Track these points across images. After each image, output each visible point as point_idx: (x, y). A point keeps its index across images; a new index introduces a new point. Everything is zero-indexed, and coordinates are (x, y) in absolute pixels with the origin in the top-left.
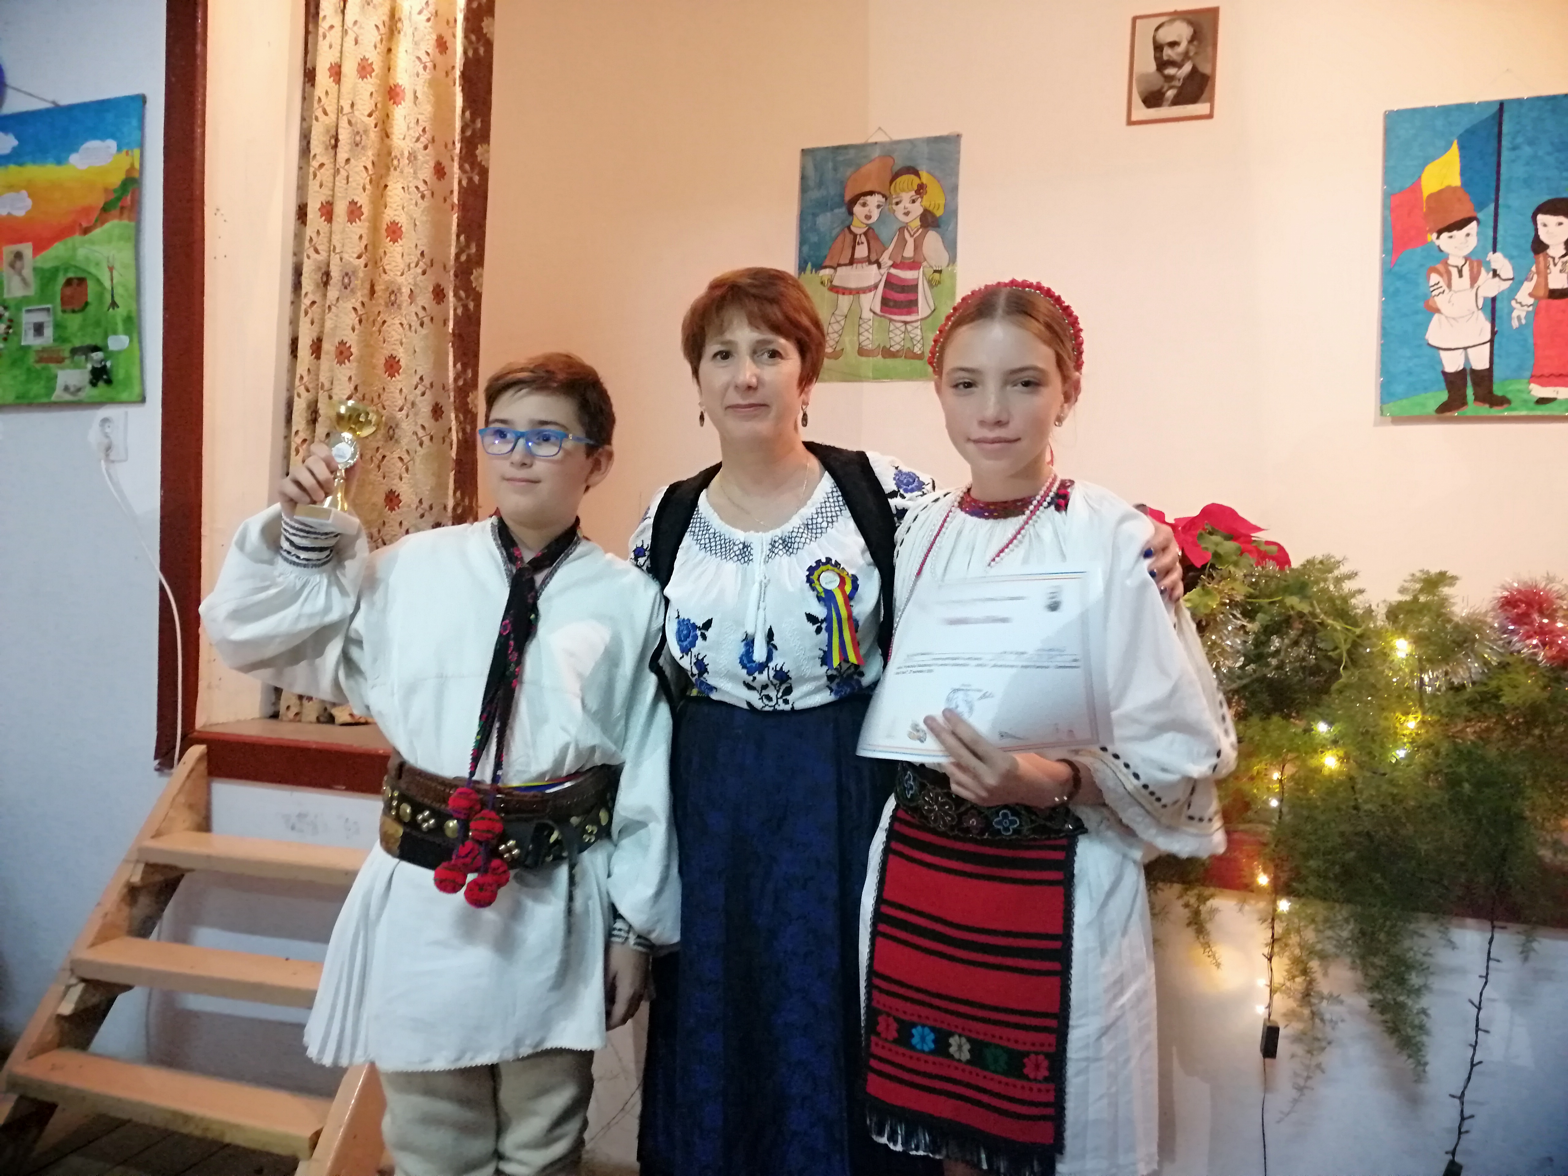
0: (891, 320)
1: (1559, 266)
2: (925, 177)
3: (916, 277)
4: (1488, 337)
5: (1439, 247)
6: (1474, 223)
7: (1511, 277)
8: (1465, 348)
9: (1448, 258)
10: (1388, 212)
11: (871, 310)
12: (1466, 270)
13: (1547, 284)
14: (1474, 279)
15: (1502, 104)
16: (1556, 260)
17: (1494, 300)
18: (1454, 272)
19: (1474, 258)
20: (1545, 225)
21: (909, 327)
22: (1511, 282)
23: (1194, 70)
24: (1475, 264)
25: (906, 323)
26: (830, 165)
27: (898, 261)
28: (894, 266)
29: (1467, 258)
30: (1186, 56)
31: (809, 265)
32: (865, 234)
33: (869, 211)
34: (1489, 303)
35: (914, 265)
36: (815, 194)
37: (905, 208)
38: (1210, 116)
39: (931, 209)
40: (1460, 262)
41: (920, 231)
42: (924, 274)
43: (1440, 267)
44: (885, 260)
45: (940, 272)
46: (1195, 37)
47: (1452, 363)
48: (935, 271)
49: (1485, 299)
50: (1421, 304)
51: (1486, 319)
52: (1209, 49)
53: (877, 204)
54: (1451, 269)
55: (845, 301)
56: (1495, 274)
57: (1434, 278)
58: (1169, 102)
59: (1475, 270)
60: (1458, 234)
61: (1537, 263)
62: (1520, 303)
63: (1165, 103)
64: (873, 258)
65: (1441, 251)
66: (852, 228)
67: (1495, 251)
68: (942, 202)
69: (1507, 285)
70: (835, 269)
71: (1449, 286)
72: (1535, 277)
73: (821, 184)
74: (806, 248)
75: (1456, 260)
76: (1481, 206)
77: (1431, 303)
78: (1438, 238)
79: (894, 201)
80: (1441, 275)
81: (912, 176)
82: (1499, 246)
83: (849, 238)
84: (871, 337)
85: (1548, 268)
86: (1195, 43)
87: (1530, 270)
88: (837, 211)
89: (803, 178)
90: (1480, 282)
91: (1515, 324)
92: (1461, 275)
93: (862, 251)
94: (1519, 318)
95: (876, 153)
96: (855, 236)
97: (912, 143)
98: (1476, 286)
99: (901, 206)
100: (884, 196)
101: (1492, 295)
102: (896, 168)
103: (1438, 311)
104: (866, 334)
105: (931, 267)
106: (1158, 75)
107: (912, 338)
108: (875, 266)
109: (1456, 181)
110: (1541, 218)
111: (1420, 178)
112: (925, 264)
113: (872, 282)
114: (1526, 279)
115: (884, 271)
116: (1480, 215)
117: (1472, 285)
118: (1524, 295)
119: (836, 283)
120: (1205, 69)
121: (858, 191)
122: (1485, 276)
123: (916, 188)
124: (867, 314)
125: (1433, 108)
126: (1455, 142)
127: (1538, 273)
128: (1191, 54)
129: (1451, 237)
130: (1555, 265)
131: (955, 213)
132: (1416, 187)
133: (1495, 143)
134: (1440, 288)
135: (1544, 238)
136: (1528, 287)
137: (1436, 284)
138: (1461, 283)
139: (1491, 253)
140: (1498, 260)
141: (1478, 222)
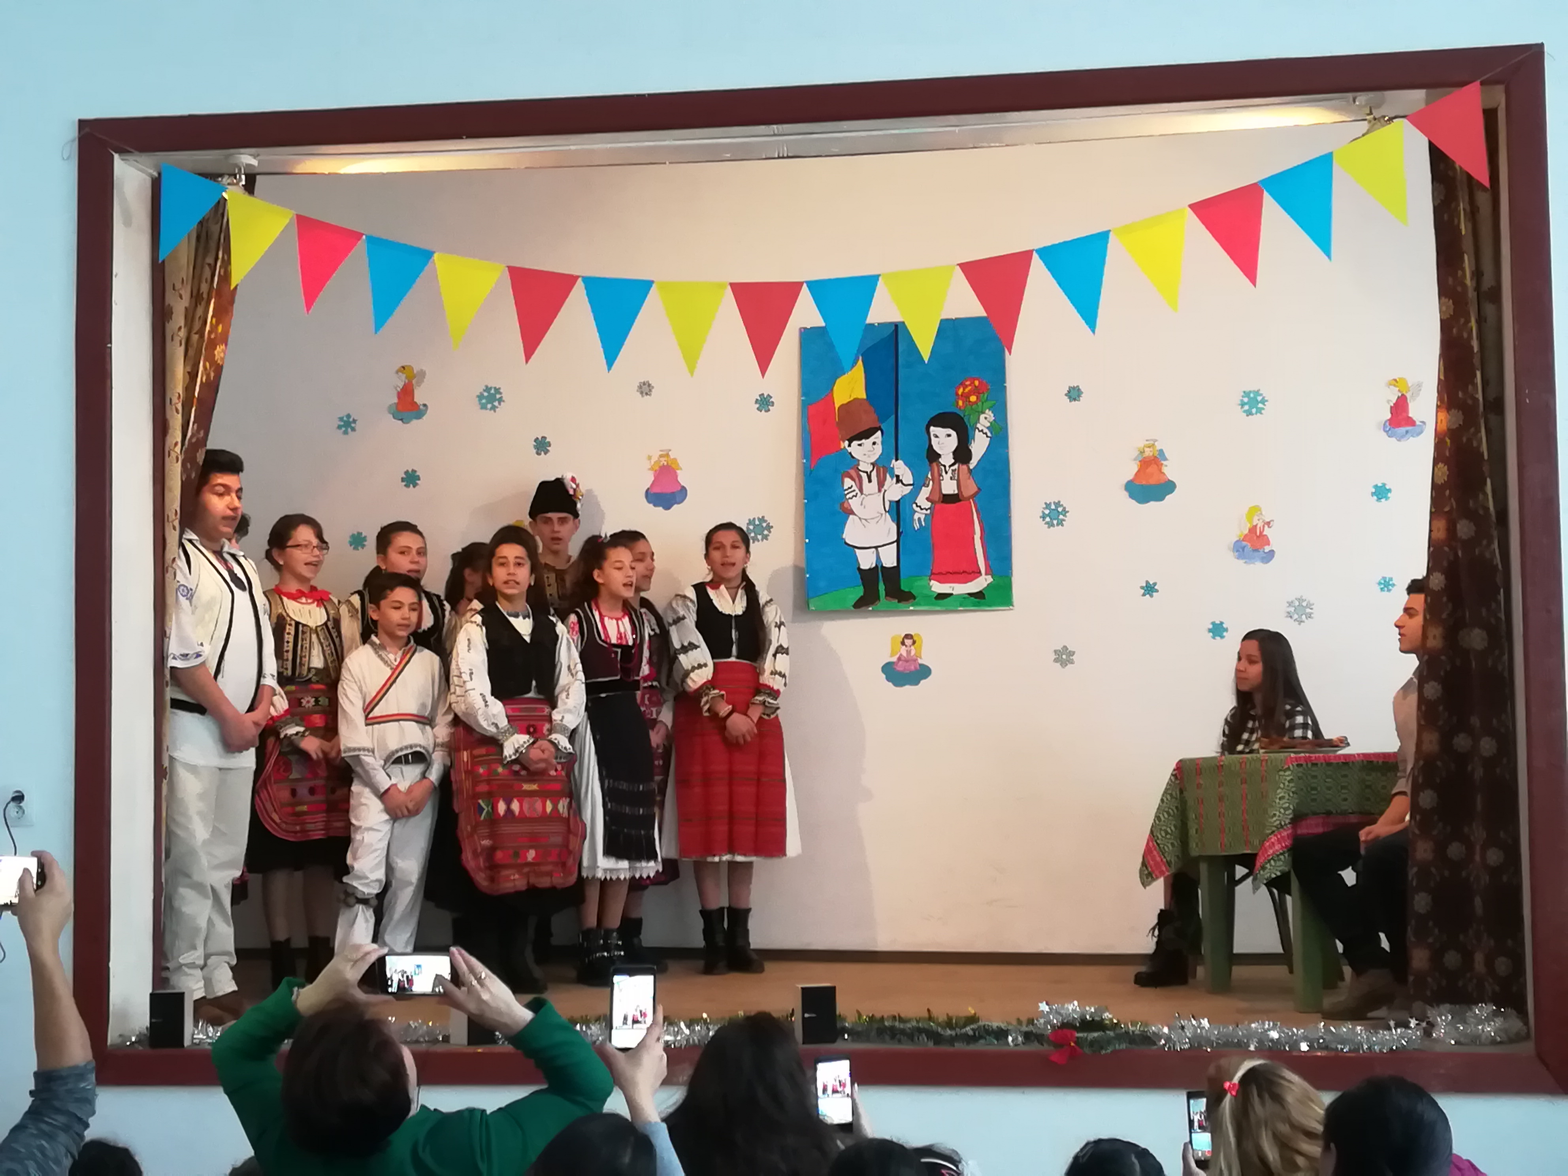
1: (950, 474)
4: (895, 537)
5: (850, 453)
6: (879, 433)
7: (912, 483)
8: (876, 548)
9: (859, 465)
10: (805, 421)
12: (874, 474)
13: (940, 490)
14: (881, 485)
15: (896, 326)
16: (947, 468)
17: (898, 502)
18: (864, 476)
19: (880, 465)
20: (937, 436)
22: (911, 487)
24: (881, 471)
29: (873, 464)
34: (895, 505)
40: (869, 468)
43: (853, 473)
47: (866, 561)
49: (890, 502)
50: (837, 507)
51: (893, 521)
54: (861, 473)
56: (898, 480)
57: (848, 482)
59: (882, 476)
60: (866, 442)
61: (932, 470)
62: (920, 507)
65: (853, 457)
67: (897, 460)
69: (907, 490)
71: (861, 490)
72: (931, 482)
75: (865, 466)
77: (846, 505)
78: (849, 446)
80: (854, 481)
85: (941, 475)
87: (927, 477)
90: (885, 487)
91: (917, 526)
92: (870, 481)
94: (919, 519)
98: (883, 490)
101: (897, 499)
103: (852, 513)
109: (862, 394)
110: (933, 430)
114: (924, 485)
116: (883, 426)
117: (880, 491)
118: (922, 500)
122: (889, 481)
127: (933, 480)
129: (860, 445)
130: (946, 473)
132: (830, 399)
133: (893, 361)
134: (854, 491)
135: (936, 448)
136: (925, 492)
137: (850, 488)
138: (870, 487)
139: (894, 461)
140: (900, 467)
141: (882, 433)
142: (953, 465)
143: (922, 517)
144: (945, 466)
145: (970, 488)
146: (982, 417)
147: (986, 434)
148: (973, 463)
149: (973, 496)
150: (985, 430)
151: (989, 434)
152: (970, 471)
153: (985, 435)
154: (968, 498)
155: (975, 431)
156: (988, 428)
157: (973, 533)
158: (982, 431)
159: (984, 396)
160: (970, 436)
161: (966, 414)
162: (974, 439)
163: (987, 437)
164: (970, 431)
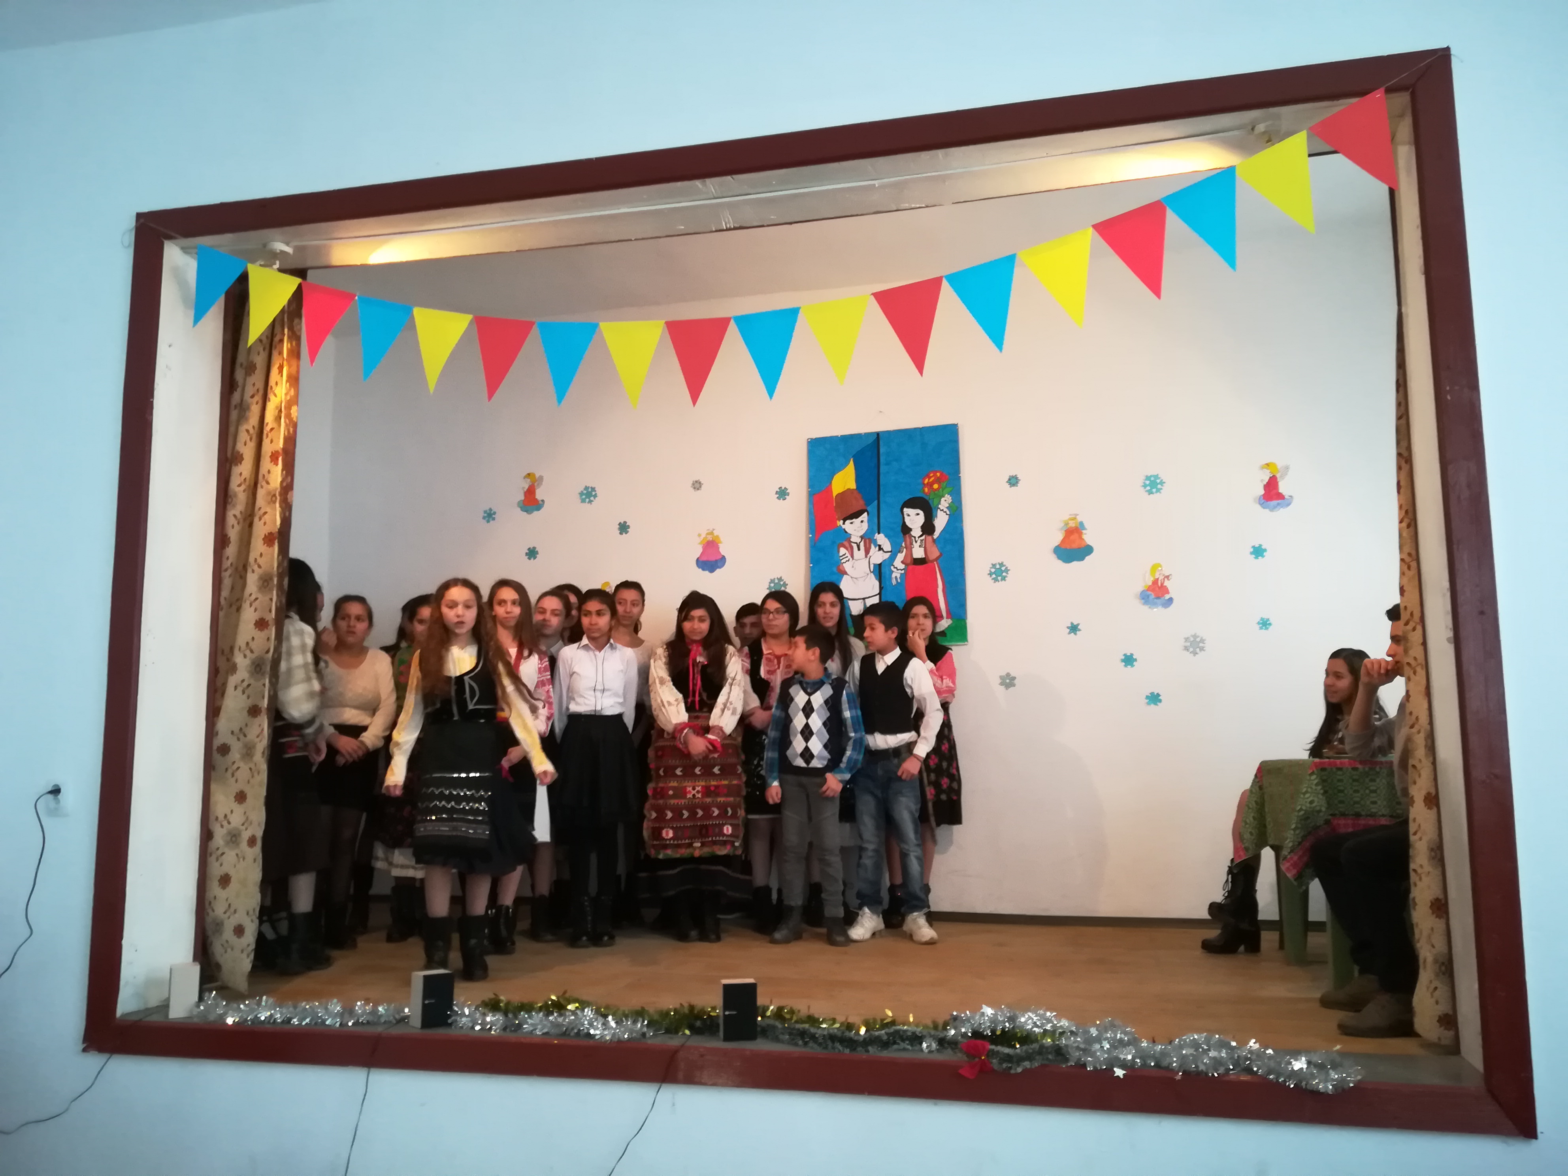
1: (918, 543)
4: (878, 592)
5: (844, 529)
6: (866, 514)
7: (890, 550)
8: (864, 599)
9: (850, 538)
10: (812, 506)
12: (862, 545)
13: (912, 554)
14: (867, 552)
15: (878, 434)
16: (917, 539)
17: (880, 565)
18: (855, 546)
19: (866, 537)
20: (909, 515)
22: (890, 553)
24: (867, 541)
29: (862, 537)
34: (878, 567)
40: (858, 540)
43: (846, 544)
47: (856, 609)
49: (875, 565)
50: (835, 569)
51: (876, 579)
54: (853, 544)
56: (880, 549)
57: (843, 551)
59: (868, 546)
60: (857, 521)
61: (905, 541)
62: (896, 568)
65: (846, 532)
67: (879, 533)
69: (887, 555)
71: (852, 556)
72: (905, 550)
75: (855, 539)
76: (868, 502)
77: (841, 568)
78: (844, 524)
80: (847, 549)
85: (911, 544)
87: (902, 546)
90: (871, 554)
91: (894, 582)
92: (859, 549)
94: (896, 577)
101: (879, 563)
103: (846, 573)
109: (853, 485)
110: (905, 510)
111: (831, 483)
114: (899, 552)
116: (869, 509)
117: (866, 557)
118: (898, 563)
122: (873, 550)
125: (837, 436)
126: (852, 459)
127: (906, 547)
129: (851, 523)
130: (916, 542)
132: (829, 489)
133: (876, 461)
134: (847, 557)
135: (908, 523)
136: (900, 557)
137: (844, 555)
138: (859, 554)
139: (877, 534)
140: (881, 539)
141: (868, 514)
142: (921, 536)
143: (898, 576)
144: (915, 537)
145: (934, 553)
146: (943, 499)
147: (945, 512)
148: (936, 534)
149: (937, 559)
150: (945, 510)
151: (948, 513)
152: (934, 540)
153: (945, 514)
154: (932, 561)
155: (937, 511)
156: (947, 508)
157: (937, 586)
158: (943, 510)
159: (944, 484)
160: (934, 514)
161: (931, 498)
162: (936, 516)
163: (947, 514)
164: (934, 510)
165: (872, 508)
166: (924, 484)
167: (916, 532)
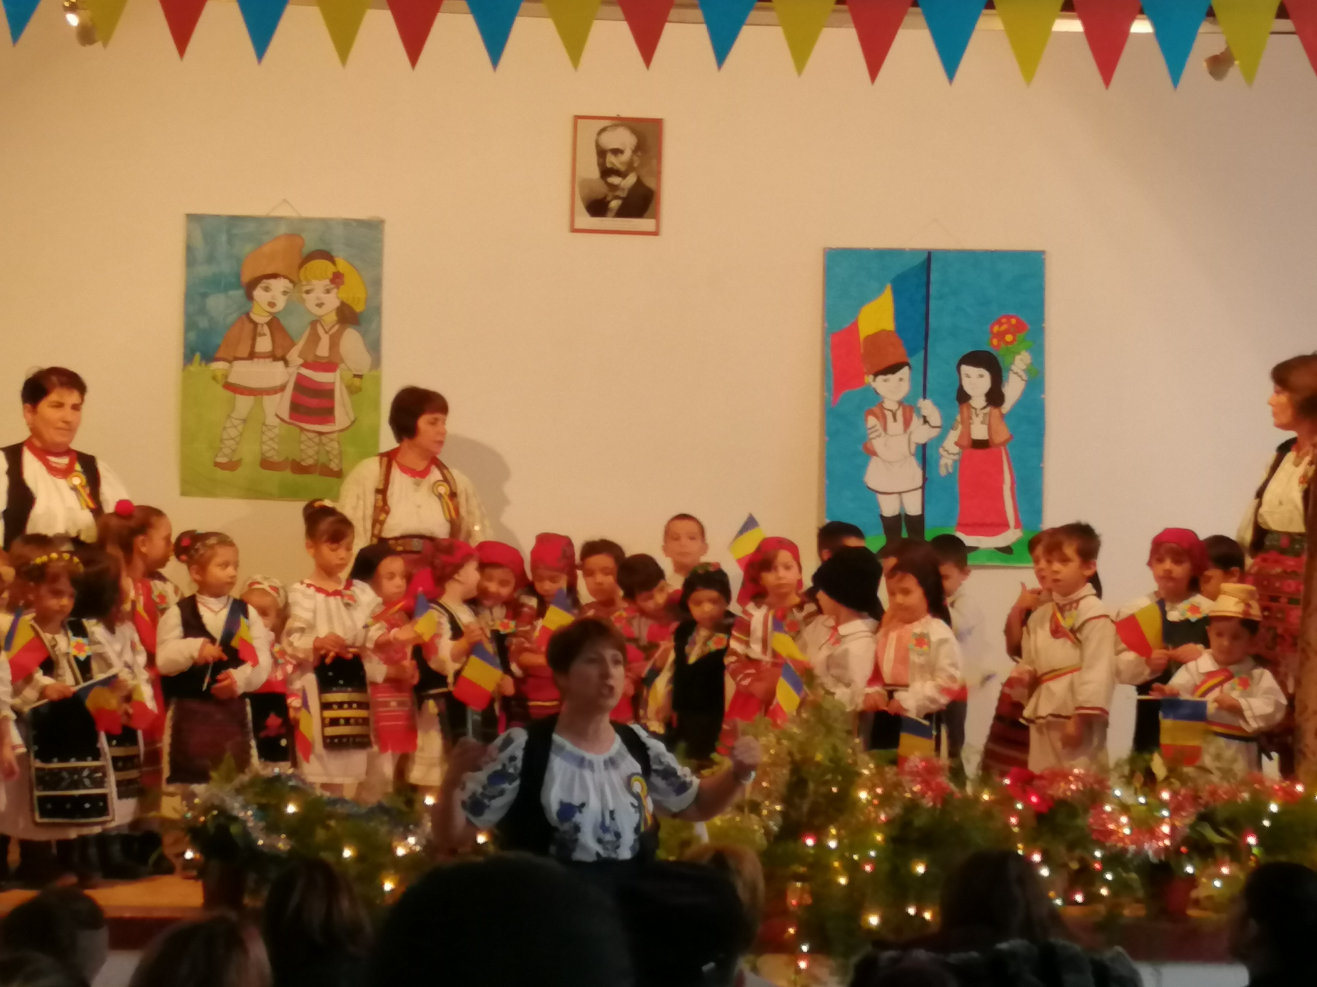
0: (302, 429)
1: (981, 418)
2: (342, 266)
3: (332, 381)
4: (919, 483)
5: (875, 389)
6: (906, 370)
7: (939, 424)
8: (900, 493)
9: (883, 402)
10: (828, 351)
11: (277, 416)
12: (900, 415)
13: (969, 434)
14: (907, 424)
15: (929, 253)
16: (978, 412)
17: (924, 446)
19: (906, 404)
20: (968, 376)
21: (325, 439)
22: (938, 430)
23: (639, 183)
24: (908, 410)
25: (320, 434)
26: (224, 238)
27: (310, 359)
28: (306, 365)
29: (900, 403)
30: (630, 167)
31: (198, 356)
32: (269, 324)
33: (273, 297)
34: (921, 449)
35: (329, 366)
36: (204, 270)
37: (318, 298)
38: (656, 233)
39: (349, 302)
40: (894, 406)
41: (337, 327)
42: (342, 378)
44: (294, 356)
45: (360, 377)
46: (640, 148)
47: (889, 508)
48: (356, 376)
49: (917, 444)
50: (860, 447)
51: (918, 466)
52: (654, 162)
53: (283, 289)
54: (886, 412)
55: (244, 403)
56: (926, 421)
57: (872, 421)
58: (613, 213)
59: (908, 416)
60: (893, 378)
61: (961, 413)
62: (947, 451)
63: (609, 214)
64: (279, 353)
65: (877, 394)
66: (254, 317)
67: (924, 399)
68: (361, 295)
69: (935, 433)
70: (230, 362)
71: (885, 428)
72: (960, 426)
73: (211, 259)
74: (192, 335)
75: (890, 404)
76: (912, 352)
77: (868, 446)
79: (305, 288)
80: (877, 417)
81: (326, 263)
82: (928, 394)
83: (248, 327)
84: (276, 446)
85: (970, 418)
86: (639, 153)
87: (956, 419)
88: (232, 293)
89: (189, 249)
90: (911, 428)
91: (943, 472)
92: (895, 419)
93: (264, 344)
94: (946, 464)
95: (283, 229)
96: (255, 324)
97: (325, 222)
98: (909, 431)
99: (312, 296)
100: (291, 281)
101: (923, 442)
102: (306, 250)
103: (874, 454)
104: (270, 443)
105: (350, 370)
106: (602, 182)
107: (328, 452)
108: (281, 364)
109: (890, 325)
110: (965, 369)
112: (342, 366)
113: (278, 382)
114: (952, 428)
115: (293, 371)
116: (911, 361)
117: (905, 431)
118: (950, 443)
119: (232, 379)
120: (650, 183)
121: (259, 273)
122: (916, 422)
123: (330, 276)
124: (272, 420)
125: (869, 249)
126: (889, 285)
127: (962, 422)
128: (636, 165)
129: (885, 381)
130: (977, 415)
131: (377, 310)
132: (855, 328)
133: (924, 291)
134: (877, 430)
135: (968, 388)
136: (954, 435)
137: (873, 427)
138: (895, 427)
139: (921, 400)
140: (927, 407)
141: (910, 368)
142: (984, 408)
143: (950, 462)
144: (975, 409)
145: (1002, 434)
146: (1018, 358)
147: (1020, 376)
148: (1007, 407)
149: (1004, 443)
150: (1021, 373)
151: (1025, 377)
152: (1003, 416)
153: (1019, 379)
154: (999, 445)
155: (1009, 373)
156: (1024, 370)
157: (1002, 481)
158: (1016, 373)
159: (1020, 336)
160: (1004, 378)
161: (1001, 354)
162: (1007, 381)
163: (1023, 380)
164: (1004, 374)
165: (917, 360)
166: (992, 332)
167: (978, 401)
